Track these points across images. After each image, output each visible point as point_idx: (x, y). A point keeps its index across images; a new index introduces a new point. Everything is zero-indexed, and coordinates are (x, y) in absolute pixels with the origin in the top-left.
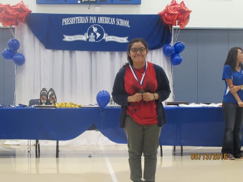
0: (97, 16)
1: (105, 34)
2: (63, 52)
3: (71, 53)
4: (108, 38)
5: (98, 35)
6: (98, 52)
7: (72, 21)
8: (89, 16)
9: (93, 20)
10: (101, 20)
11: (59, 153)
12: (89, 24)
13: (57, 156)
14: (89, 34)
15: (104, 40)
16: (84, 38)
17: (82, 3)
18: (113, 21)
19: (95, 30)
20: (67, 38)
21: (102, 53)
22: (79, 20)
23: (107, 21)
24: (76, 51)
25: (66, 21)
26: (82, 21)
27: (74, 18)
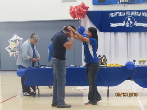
0: (130, 11)
1: (135, 22)
3: (115, 34)
4: (137, 24)
5: (131, 22)
6: (132, 33)
7: (115, 15)
8: (125, 11)
9: (128, 13)
10: (133, 14)
11: (109, 94)
12: (125, 16)
13: (108, 96)
14: (126, 22)
15: (135, 25)
16: (122, 24)
17: (120, 3)
18: (140, 14)
19: (129, 19)
20: (113, 25)
21: (134, 33)
22: (119, 14)
23: (136, 14)
24: (118, 33)
25: (111, 15)
26: (121, 14)
27: (116, 13)
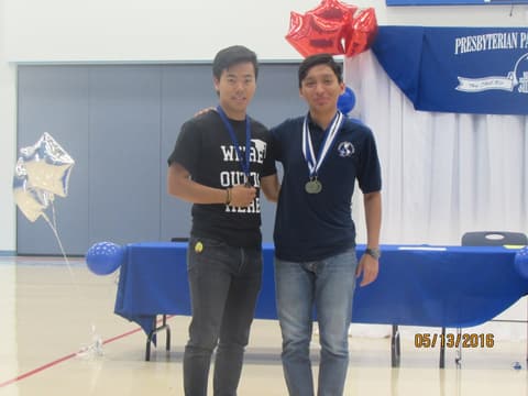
2: (457, 117)
3: (475, 120)
7: (478, 44)
8: (519, 31)
12: (518, 52)
14: (519, 75)
16: (505, 83)
20: (467, 85)
22: (495, 41)
24: (489, 116)
25: (463, 45)
26: (501, 43)
27: (482, 38)
